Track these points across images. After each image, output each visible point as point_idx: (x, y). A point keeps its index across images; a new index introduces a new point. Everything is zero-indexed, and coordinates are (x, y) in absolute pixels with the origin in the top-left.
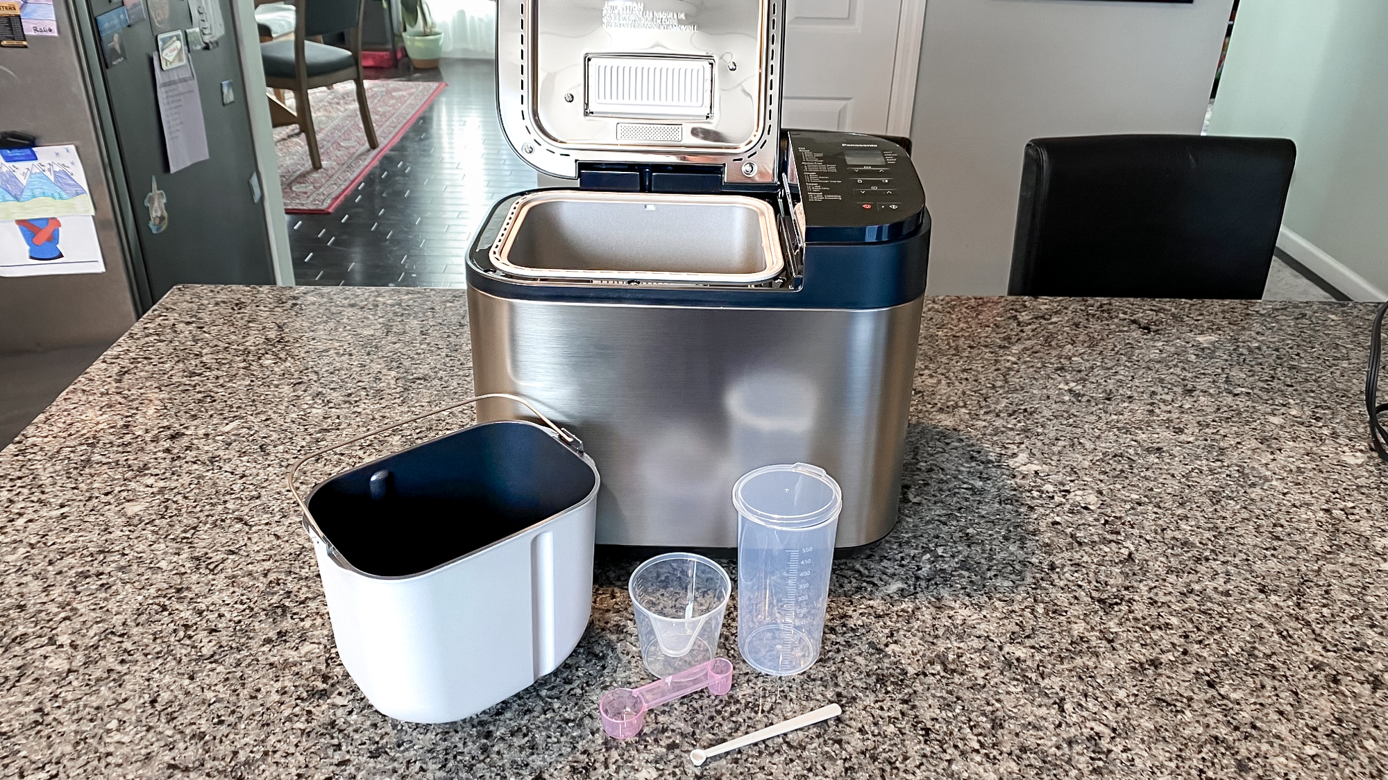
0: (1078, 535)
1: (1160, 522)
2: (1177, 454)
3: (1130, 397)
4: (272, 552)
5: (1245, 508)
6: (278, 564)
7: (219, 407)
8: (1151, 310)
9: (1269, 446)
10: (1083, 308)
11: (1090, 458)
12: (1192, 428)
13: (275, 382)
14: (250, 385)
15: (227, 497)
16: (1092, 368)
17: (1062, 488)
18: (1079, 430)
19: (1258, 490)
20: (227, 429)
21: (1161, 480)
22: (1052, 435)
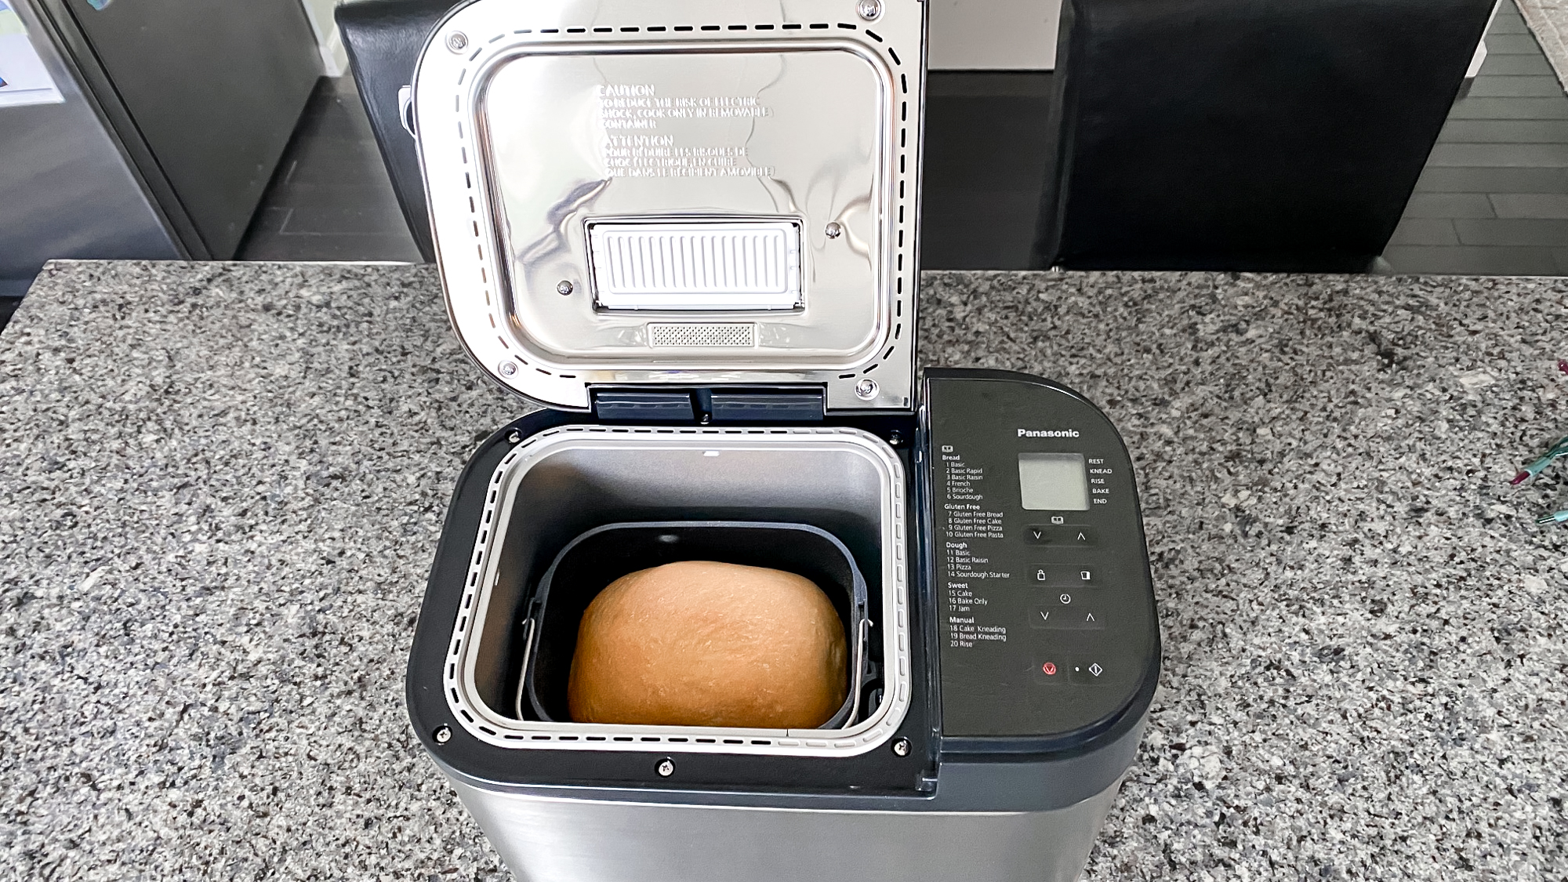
0: (1176, 846)
1: (1301, 822)
2: (1362, 664)
3: (1323, 526)
4: (121, 846)
5: (1434, 793)
6: (125, 869)
7: (80, 537)
8: (1407, 307)
9: (1508, 648)
10: (1301, 303)
11: (1230, 670)
12: (1400, 605)
13: (154, 484)
14: (122, 490)
15: (76, 731)
16: (1282, 454)
17: (1176, 740)
18: (1231, 604)
19: (1464, 751)
20: (86, 585)
21: (1324, 725)
22: (1186, 616)
